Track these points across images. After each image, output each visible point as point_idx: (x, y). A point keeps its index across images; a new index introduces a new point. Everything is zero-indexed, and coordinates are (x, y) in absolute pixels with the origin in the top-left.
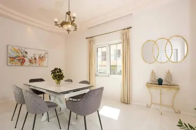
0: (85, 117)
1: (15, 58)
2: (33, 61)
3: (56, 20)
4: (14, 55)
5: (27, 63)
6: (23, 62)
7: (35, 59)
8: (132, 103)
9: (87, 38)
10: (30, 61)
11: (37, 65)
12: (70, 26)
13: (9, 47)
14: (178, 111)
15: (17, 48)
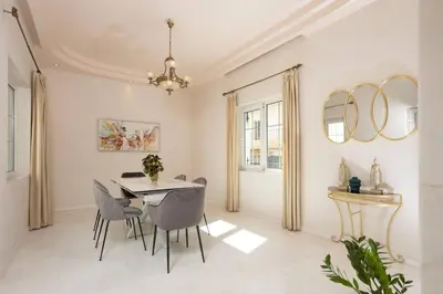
0: (168, 232)
1: (107, 138)
2: (135, 143)
3: (150, 75)
4: (107, 133)
5: (125, 145)
6: (119, 145)
7: (138, 138)
8: (304, 229)
9: (224, 94)
10: (131, 143)
11: (141, 149)
12: (169, 83)
13: (101, 121)
14: (399, 257)
15: (110, 123)
